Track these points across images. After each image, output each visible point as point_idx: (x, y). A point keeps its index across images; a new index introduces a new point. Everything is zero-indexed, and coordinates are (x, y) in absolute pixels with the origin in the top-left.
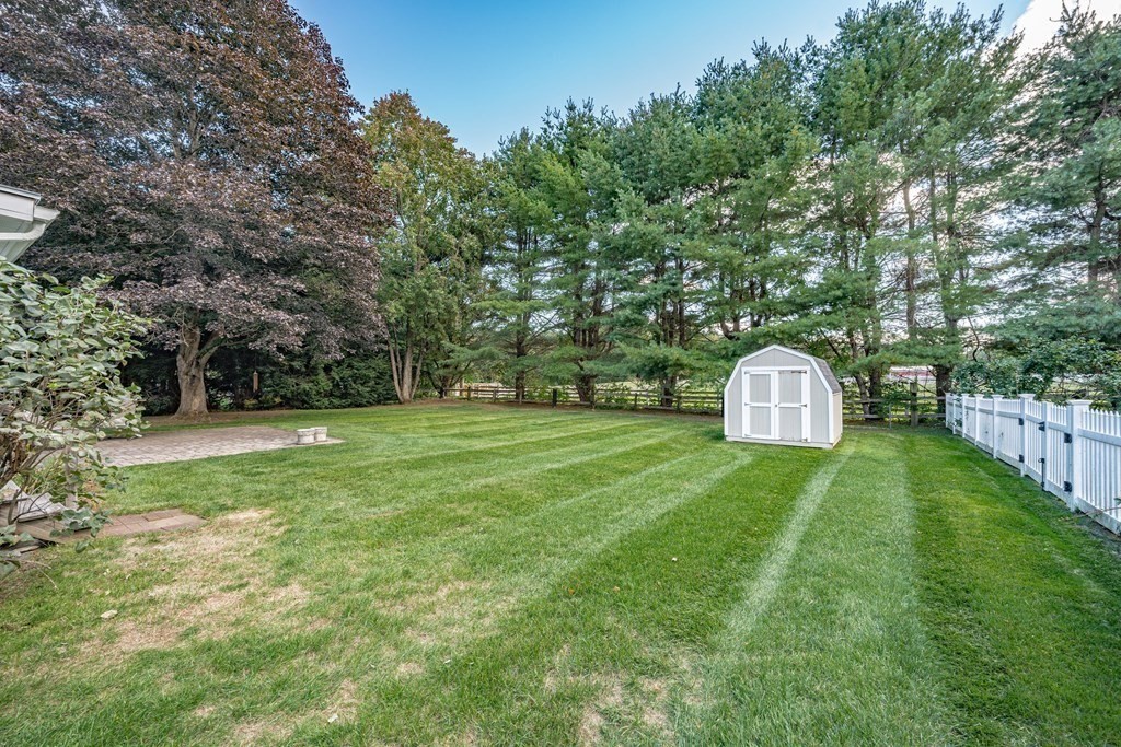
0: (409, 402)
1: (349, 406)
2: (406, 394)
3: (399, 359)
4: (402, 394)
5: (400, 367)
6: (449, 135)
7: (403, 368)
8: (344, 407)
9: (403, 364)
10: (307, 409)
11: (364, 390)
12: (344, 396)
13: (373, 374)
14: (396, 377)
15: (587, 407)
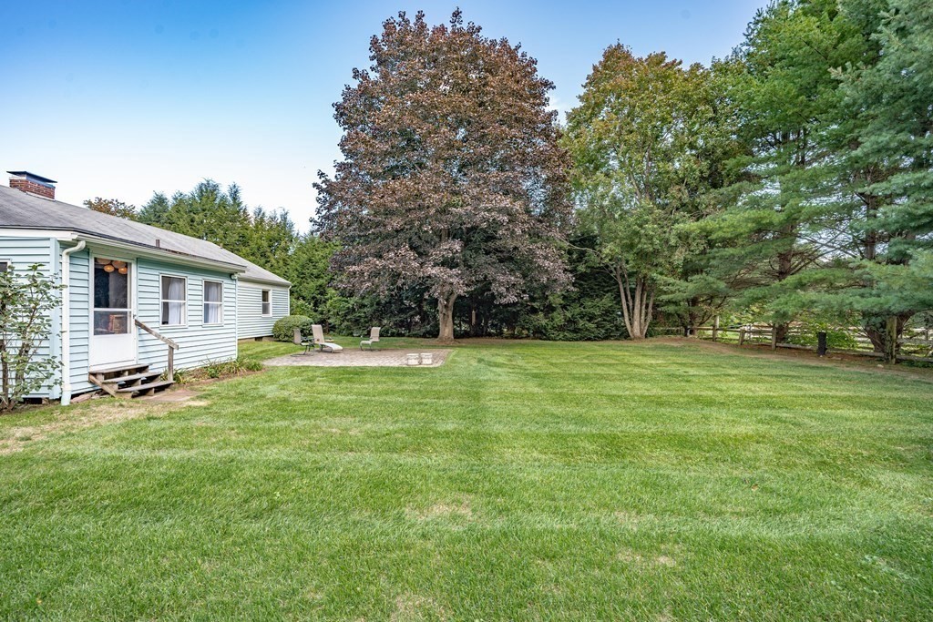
0: (639, 338)
1: (580, 339)
2: (637, 331)
3: (629, 297)
4: (632, 331)
5: (631, 304)
6: (667, 61)
7: (633, 306)
8: (577, 340)
9: (634, 303)
10: (545, 340)
11: (591, 325)
12: (576, 331)
13: (597, 312)
14: (626, 314)
15: (881, 360)
